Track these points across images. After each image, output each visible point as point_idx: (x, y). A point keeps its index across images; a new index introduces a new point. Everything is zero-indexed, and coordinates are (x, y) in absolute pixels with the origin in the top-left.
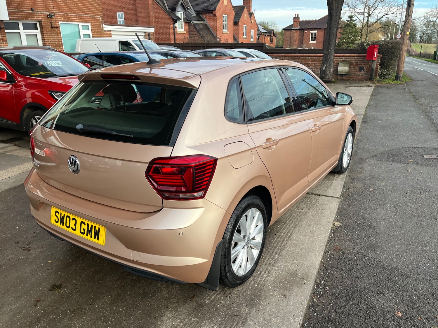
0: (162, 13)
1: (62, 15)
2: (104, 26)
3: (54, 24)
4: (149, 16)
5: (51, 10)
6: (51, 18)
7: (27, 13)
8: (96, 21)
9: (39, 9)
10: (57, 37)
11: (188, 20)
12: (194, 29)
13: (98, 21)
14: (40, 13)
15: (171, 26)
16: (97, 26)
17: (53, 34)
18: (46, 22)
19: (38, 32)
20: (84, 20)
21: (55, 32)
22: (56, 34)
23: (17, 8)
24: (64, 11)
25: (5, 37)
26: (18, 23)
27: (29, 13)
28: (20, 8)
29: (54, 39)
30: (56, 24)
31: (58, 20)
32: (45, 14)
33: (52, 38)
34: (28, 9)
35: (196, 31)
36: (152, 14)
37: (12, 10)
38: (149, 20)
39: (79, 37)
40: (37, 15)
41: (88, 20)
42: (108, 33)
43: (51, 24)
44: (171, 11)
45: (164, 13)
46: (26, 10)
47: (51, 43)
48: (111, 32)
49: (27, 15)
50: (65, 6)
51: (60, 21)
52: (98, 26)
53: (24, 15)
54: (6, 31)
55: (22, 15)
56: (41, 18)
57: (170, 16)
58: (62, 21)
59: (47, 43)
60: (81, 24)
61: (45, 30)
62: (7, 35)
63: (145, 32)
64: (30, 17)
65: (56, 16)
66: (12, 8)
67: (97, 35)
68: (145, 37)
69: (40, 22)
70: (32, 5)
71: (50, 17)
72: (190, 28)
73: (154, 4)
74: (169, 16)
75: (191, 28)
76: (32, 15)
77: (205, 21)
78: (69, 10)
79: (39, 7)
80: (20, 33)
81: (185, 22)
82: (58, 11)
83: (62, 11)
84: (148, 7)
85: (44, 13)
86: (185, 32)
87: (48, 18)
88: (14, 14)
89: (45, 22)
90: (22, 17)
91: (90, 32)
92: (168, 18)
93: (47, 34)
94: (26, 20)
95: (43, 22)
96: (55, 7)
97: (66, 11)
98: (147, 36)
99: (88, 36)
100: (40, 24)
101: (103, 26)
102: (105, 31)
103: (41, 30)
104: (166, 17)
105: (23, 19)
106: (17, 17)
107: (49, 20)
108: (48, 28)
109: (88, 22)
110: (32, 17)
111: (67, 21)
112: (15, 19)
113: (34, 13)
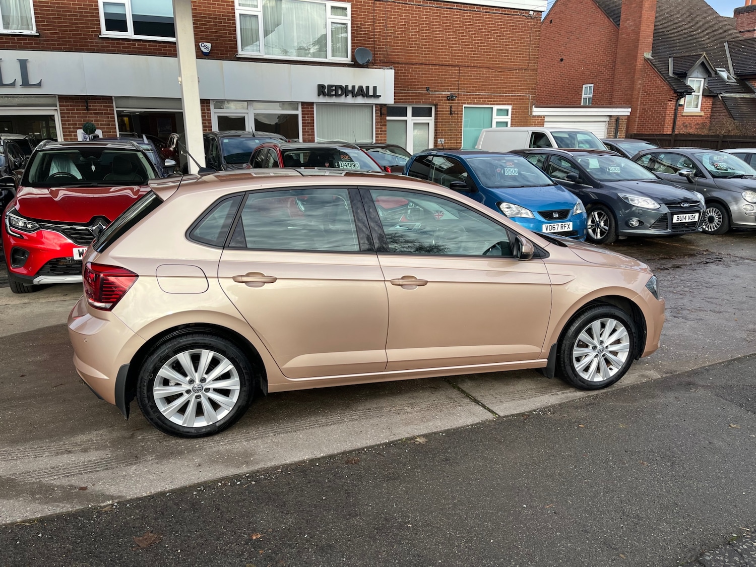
0: (657, 82)
1: (470, 95)
2: (534, 109)
3: (455, 109)
4: (631, 88)
5: (454, 89)
6: (452, 100)
7: (419, 93)
8: (523, 102)
9: (438, 88)
10: (455, 127)
11: (711, 92)
12: (721, 109)
13: (526, 102)
14: (437, 93)
15: (671, 105)
16: (522, 109)
17: (451, 122)
18: (445, 106)
19: (431, 120)
20: (503, 101)
21: (454, 119)
22: (455, 122)
23: (408, 88)
24: (473, 90)
25: (386, 125)
26: (406, 107)
27: (423, 93)
28: (411, 88)
29: (450, 130)
30: (458, 109)
31: (462, 103)
32: (444, 95)
33: (448, 127)
34: (422, 88)
35: (725, 111)
36: (640, 84)
37: (400, 90)
38: (632, 95)
39: (490, 126)
40: (432, 97)
41: (509, 101)
42: (538, 120)
43: (451, 107)
44: (676, 77)
45: (662, 82)
46: (419, 90)
47: (445, 135)
48: (544, 117)
49: (419, 96)
50: (477, 82)
51: (465, 104)
52: (525, 109)
53: (415, 96)
54: (388, 118)
55: (413, 96)
56: (438, 100)
57: (671, 85)
58: (468, 104)
59: (439, 135)
60: (495, 108)
61: (440, 117)
62: (388, 124)
63: (610, 116)
64: (422, 100)
65: (460, 98)
66: (401, 87)
67: (519, 122)
68: (609, 124)
69: (436, 106)
70: (429, 83)
71: (451, 98)
72: (714, 106)
73: (647, 67)
74: (669, 87)
75: (717, 106)
76: (426, 97)
77: (754, 93)
78: (482, 87)
79: (438, 86)
80: (406, 121)
81: (704, 96)
82: (464, 89)
83: (470, 90)
84: (634, 73)
85: (444, 93)
86: (702, 114)
87: (449, 100)
88: (402, 96)
89: (443, 106)
90: (412, 99)
91: (508, 119)
92: (666, 91)
93: (443, 122)
94: (416, 103)
95: (440, 105)
96: (461, 84)
97: (476, 90)
98: (613, 122)
99: (505, 124)
100: (436, 109)
101: (531, 109)
102: (535, 116)
103: (435, 117)
104: (664, 89)
105: (413, 103)
106: (405, 99)
107: (449, 103)
108: (446, 114)
109: (508, 104)
110: (425, 99)
111: (474, 104)
112: (403, 102)
113: (429, 94)
